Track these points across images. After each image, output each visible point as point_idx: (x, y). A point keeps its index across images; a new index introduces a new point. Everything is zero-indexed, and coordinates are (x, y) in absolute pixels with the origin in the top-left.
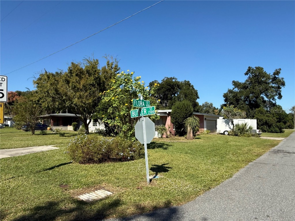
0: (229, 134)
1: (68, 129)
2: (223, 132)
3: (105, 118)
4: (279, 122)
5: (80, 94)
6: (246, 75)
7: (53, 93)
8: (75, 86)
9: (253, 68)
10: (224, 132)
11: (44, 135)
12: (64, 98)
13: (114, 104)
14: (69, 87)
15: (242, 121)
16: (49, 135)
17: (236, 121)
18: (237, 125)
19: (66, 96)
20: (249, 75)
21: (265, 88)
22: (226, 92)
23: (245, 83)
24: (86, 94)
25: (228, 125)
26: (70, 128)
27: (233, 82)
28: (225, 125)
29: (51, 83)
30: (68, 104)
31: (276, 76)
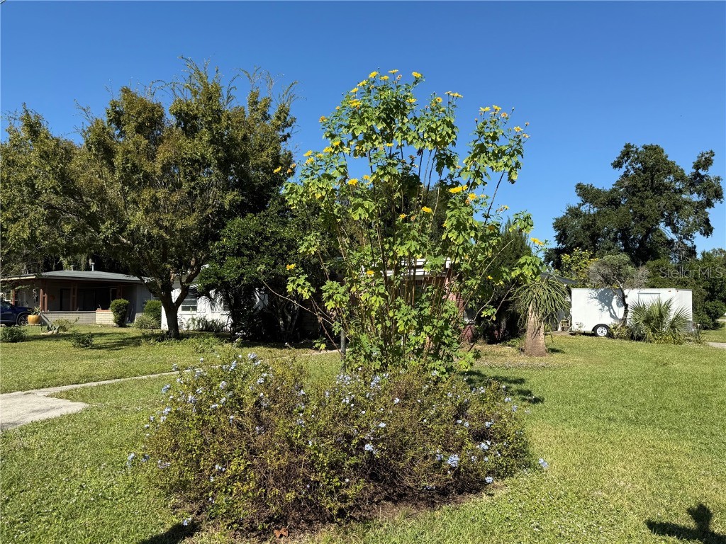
0: (610, 335)
1: (98, 321)
2: (589, 329)
3: (298, 277)
4: (711, 298)
5: (154, 195)
6: (617, 169)
7: (53, 188)
8: (134, 165)
9: (637, 149)
10: (595, 329)
11: (14, 341)
12: (94, 208)
13: (356, 207)
14: (112, 170)
15: (653, 296)
16: (33, 343)
17: (633, 296)
18: (639, 309)
19: (103, 201)
20: (624, 169)
21: (674, 205)
22: (560, 215)
23: (614, 190)
24: (176, 197)
25: (606, 308)
26: (105, 318)
27: (577, 188)
28: (600, 306)
29: (45, 152)
30: (110, 231)
31: (700, 171)
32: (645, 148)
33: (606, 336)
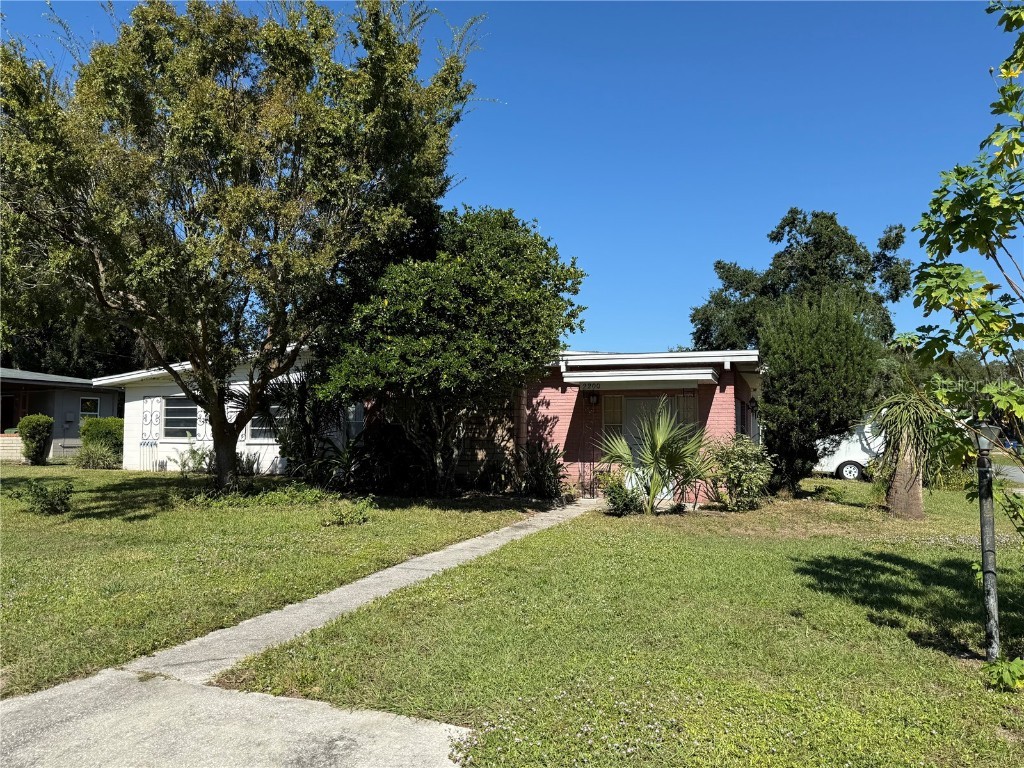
0: (863, 477)
2: (832, 469)
6: (775, 243)
9: (805, 217)
10: (840, 468)
20: (784, 243)
22: (700, 304)
23: (772, 272)
27: (717, 267)
31: (887, 251)
32: (816, 216)
33: (857, 478)
